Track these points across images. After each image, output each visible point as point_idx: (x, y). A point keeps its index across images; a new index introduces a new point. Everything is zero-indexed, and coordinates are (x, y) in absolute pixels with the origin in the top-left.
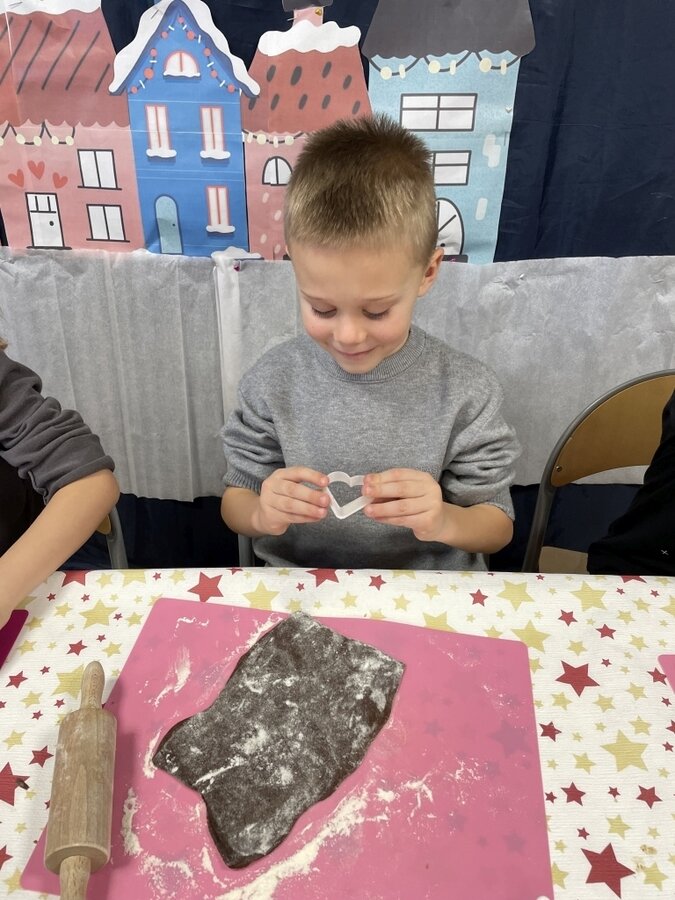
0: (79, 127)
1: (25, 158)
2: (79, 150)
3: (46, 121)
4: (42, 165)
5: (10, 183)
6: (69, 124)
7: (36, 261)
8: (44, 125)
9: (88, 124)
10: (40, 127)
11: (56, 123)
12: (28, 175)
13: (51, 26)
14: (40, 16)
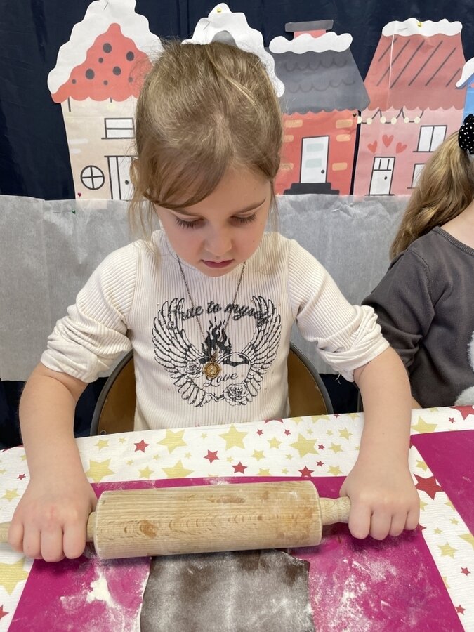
0: (427, 111)
1: (382, 133)
2: (421, 127)
3: (404, 107)
4: (392, 137)
5: (368, 150)
6: (420, 108)
7: (369, 205)
8: (402, 110)
9: (434, 108)
10: (398, 111)
11: (411, 108)
12: (381, 144)
13: (423, 42)
14: (416, 37)
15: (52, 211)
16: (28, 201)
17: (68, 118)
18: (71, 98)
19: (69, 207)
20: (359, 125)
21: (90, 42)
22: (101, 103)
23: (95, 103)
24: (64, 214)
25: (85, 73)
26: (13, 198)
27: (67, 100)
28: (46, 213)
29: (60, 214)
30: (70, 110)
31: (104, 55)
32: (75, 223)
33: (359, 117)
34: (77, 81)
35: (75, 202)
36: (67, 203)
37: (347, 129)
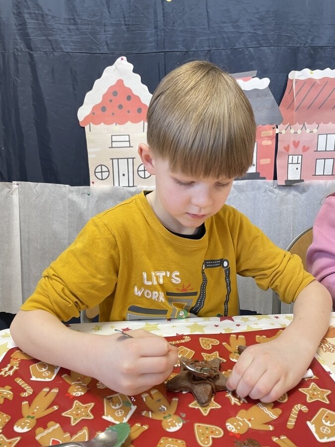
0: (322, 125)
1: (292, 139)
2: (319, 135)
3: (306, 123)
4: (299, 142)
5: (284, 150)
6: (317, 123)
8: (304, 125)
9: (326, 123)
10: (302, 126)
11: (310, 123)
12: (292, 147)
13: (314, 83)
14: (310, 80)
15: (74, 193)
16: (60, 187)
17: (89, 136)
18: (91, 124)
19: (86, 191)
20: (277, 134)
21: (105, 90)
22: (110, 126)
23: (106, 126)
24: (82, 196)
25: (100, 109)
26: (50, 186)
27: (89, 125)
28: (70, 194)
29: (79, 196)
30: (90, 131)
31: (113, 98)
32: (88, 202)
33: (277, 129)
34: (95, 114)
35: (89, 188)
36: (84, 188)
37: (269, 137)
